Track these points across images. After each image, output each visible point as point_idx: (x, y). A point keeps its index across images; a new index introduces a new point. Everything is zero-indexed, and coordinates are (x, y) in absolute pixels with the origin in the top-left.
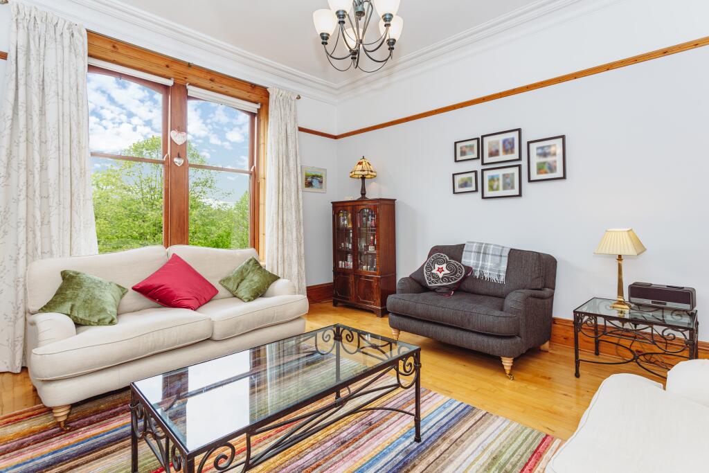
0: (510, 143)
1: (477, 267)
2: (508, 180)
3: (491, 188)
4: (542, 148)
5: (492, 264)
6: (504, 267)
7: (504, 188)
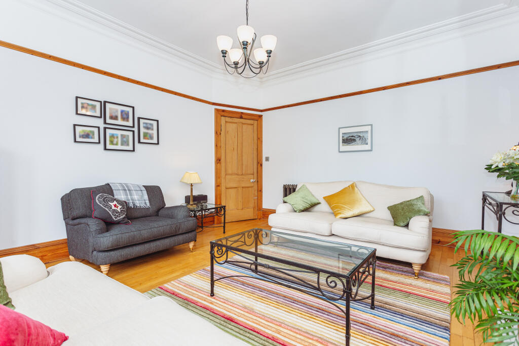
0: (126, 114)
1: (129, 200)
2: (125, 139)
3: (112, 142)
4: (146, 124)
5: (138, 197)
6: (146, 197)
7: (122, 145)
